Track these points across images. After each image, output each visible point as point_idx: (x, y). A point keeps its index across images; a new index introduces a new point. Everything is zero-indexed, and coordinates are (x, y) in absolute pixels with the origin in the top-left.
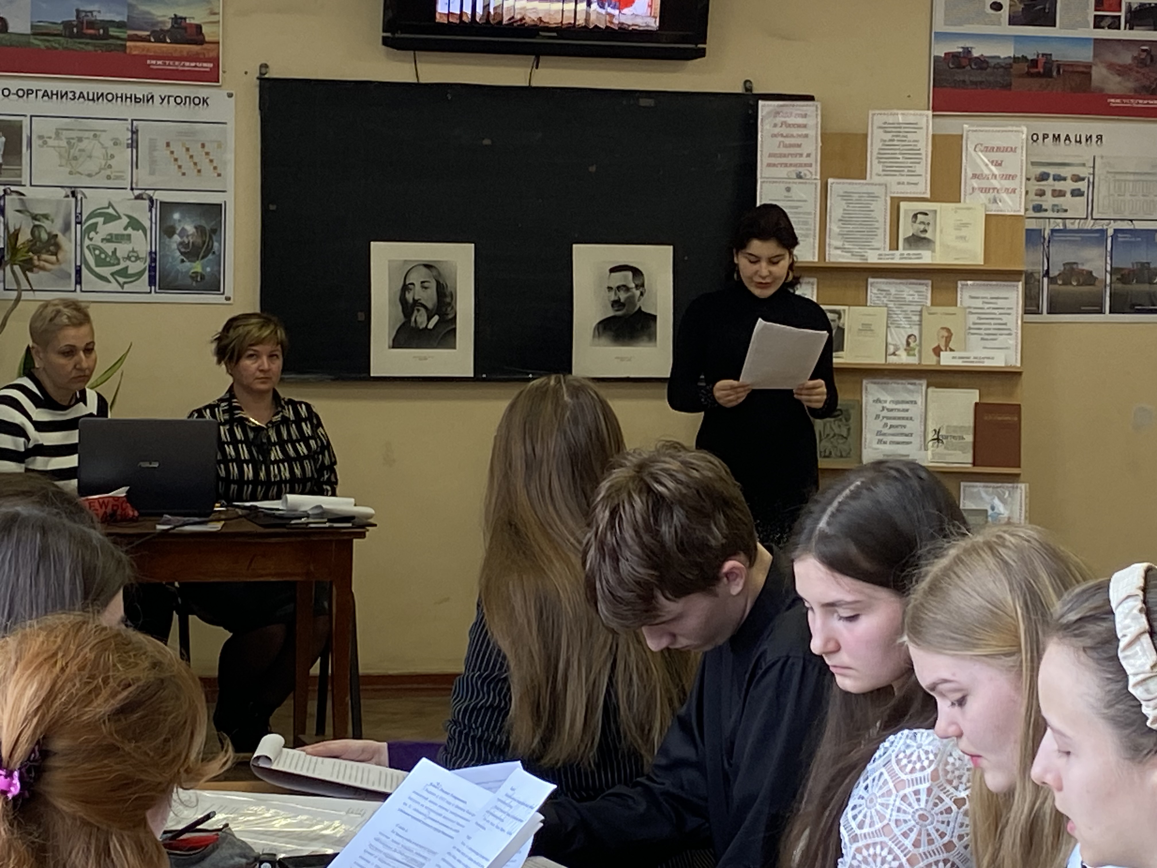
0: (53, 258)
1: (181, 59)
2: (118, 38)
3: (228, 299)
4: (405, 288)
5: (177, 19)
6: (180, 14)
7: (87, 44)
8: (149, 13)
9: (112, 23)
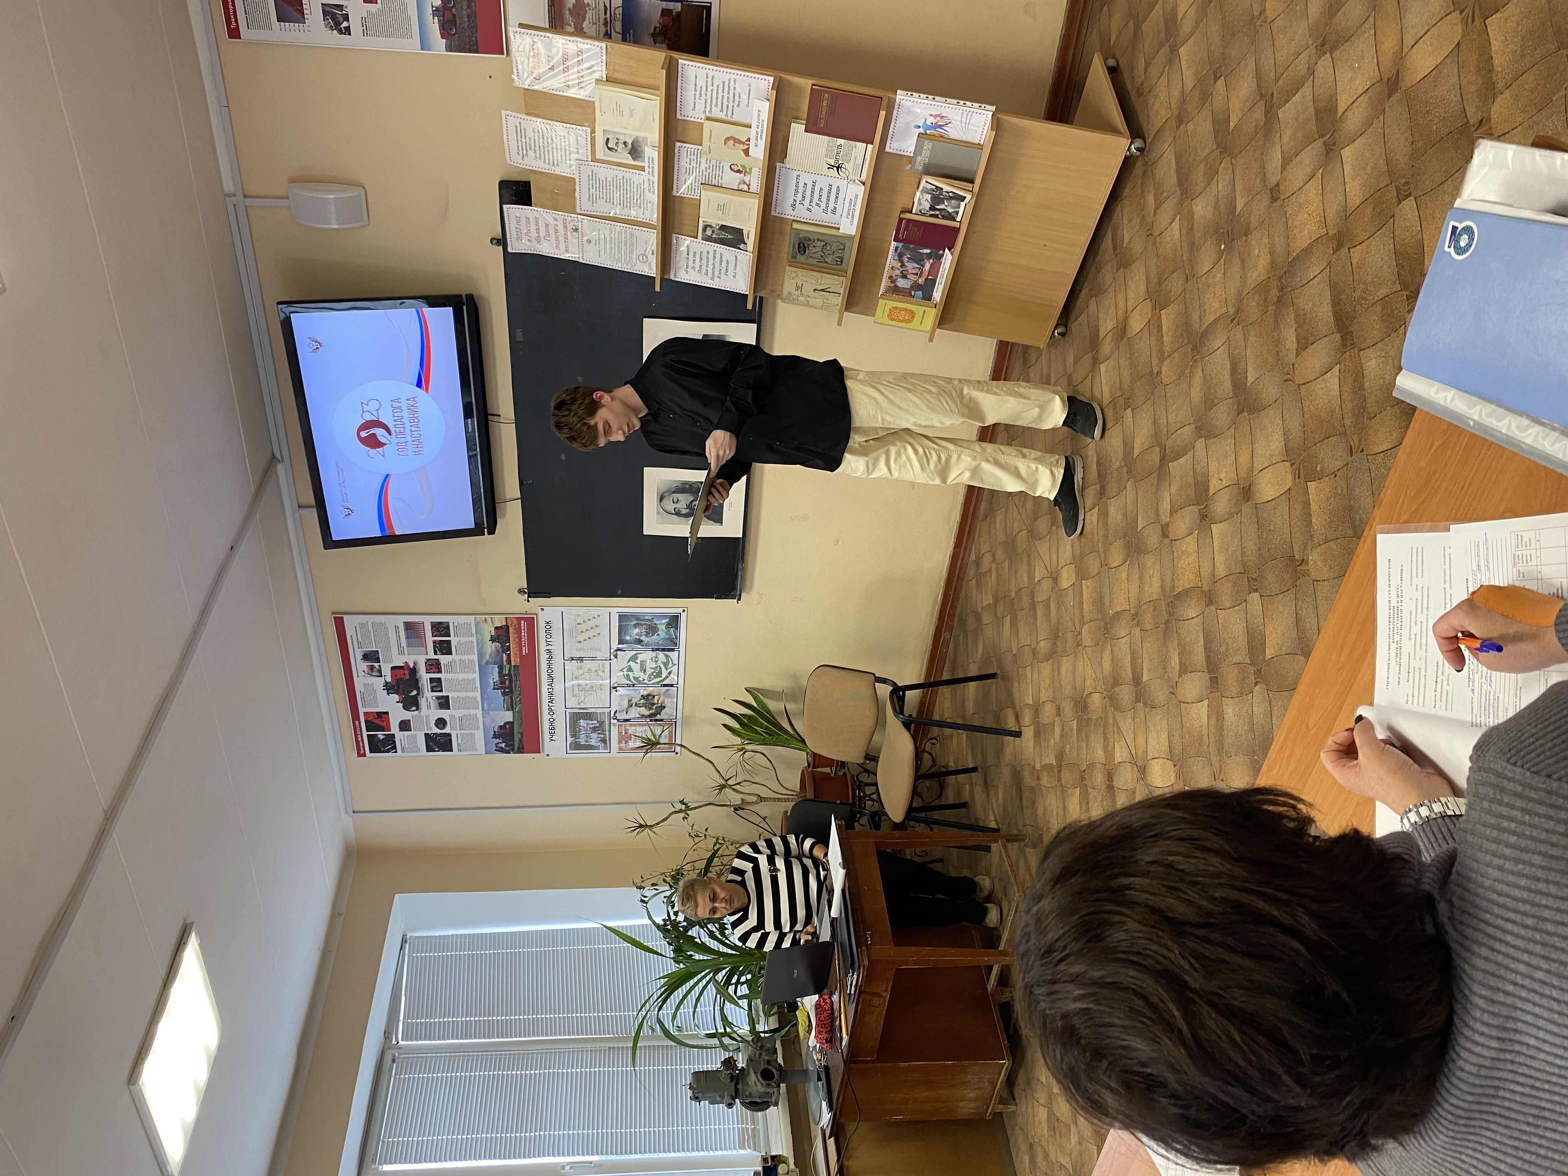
0: (656, 698)
1: (520, 638)
2: (510, 670)
3: (684, 611)
4: (678, 513)
5: (493, 639)
6: (489, 638)
7: (516, 685)
8: (490, 654)
9: (500, 672)
